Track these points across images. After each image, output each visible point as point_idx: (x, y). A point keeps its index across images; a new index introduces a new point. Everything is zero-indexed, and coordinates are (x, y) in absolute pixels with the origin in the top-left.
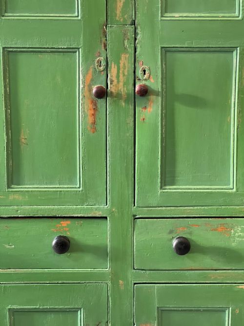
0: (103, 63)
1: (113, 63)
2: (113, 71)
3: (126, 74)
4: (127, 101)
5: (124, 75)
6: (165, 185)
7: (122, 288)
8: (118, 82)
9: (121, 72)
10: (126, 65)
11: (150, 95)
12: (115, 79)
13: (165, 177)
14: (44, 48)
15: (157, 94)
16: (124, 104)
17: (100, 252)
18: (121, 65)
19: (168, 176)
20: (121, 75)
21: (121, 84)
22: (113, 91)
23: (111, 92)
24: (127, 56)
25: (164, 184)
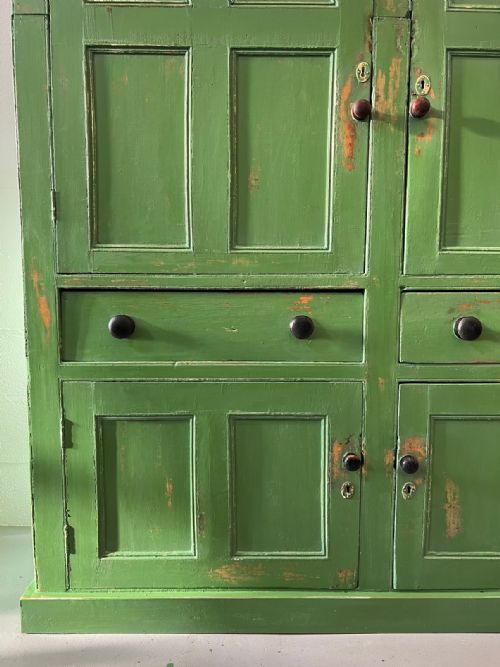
0: (367, 71)
1: (380, 71)
2: (379, 82)
3: (397, 86)
4: (397, 125)
5: (394, 88)
6: (445, 246)
7: (382, 388)
8: (387, 98)
9: (390, 83)
10: (398, 74)
11: (429, 117)
12: (381, 93)
13: (445, 234)
14: (287, 49)
15: (438, 115)
16: (392, 129)
17: (353, 339)
18: (391, 74)
19: (450, 233)
20: (391, 89)
21: (390, 101)
22: (379, 110)
23: (377, 113)
24: (400, 61)
25: (443, 243)
